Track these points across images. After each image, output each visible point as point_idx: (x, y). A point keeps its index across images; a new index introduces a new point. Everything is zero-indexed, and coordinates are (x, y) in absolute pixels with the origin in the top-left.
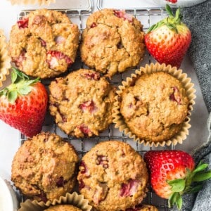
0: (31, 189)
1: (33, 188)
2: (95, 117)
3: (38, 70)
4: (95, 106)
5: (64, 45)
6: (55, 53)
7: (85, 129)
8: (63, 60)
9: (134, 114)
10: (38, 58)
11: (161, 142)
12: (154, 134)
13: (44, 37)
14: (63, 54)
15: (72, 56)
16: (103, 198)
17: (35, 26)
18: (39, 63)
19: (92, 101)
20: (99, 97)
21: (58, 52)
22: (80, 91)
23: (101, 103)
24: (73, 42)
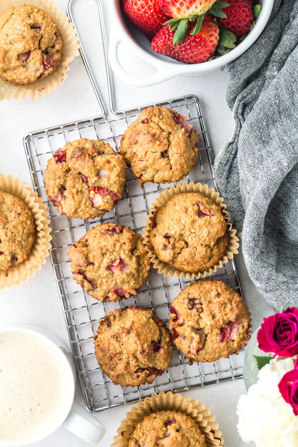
0: (138, 376)
1: (139, 374)
2: (128, 275)
3: (80, 210)
4: (125, 262)
5: (109, 180)
6: (98, 189)
7: (120, 291)
8: (108, 197)
9: (174, 254)
10: (80, 196)
11: (217, 264)
12: (206, 260)
13: (86, 172)
14: (107, 190)
15: (118, 191)
16: (201, 346)
17: (74, 160)
18: (80, 202)
19: (120, 259)
20: (127, 252)
21: (102, 188)
22: (104, 251)
23: (131, 258)
24: (118, 176)
